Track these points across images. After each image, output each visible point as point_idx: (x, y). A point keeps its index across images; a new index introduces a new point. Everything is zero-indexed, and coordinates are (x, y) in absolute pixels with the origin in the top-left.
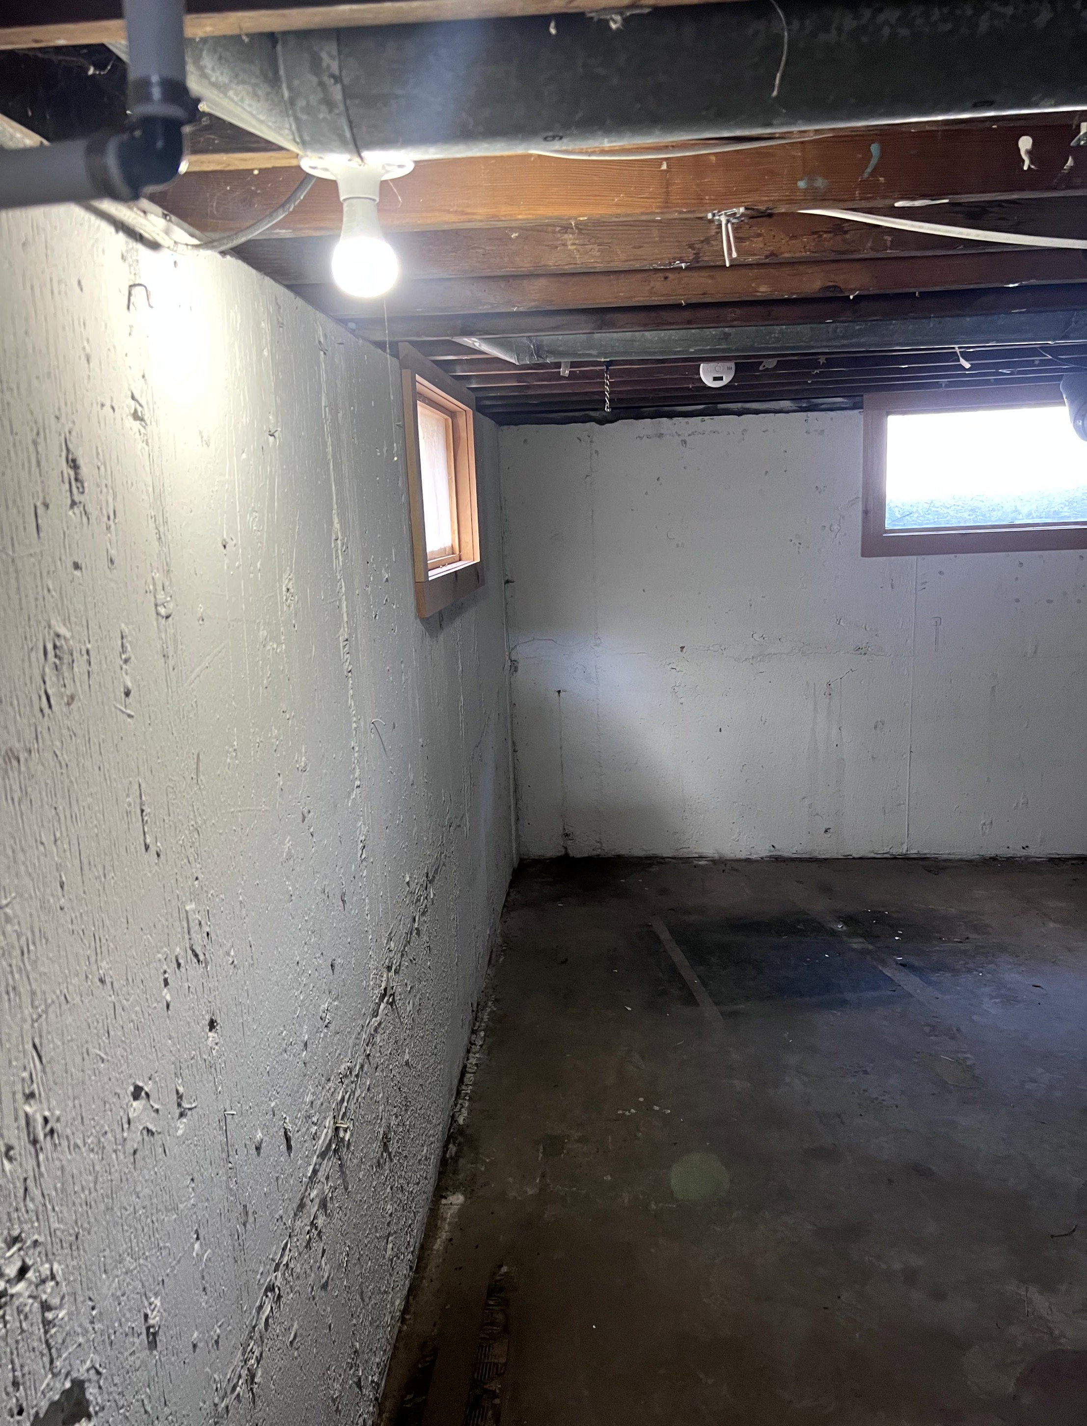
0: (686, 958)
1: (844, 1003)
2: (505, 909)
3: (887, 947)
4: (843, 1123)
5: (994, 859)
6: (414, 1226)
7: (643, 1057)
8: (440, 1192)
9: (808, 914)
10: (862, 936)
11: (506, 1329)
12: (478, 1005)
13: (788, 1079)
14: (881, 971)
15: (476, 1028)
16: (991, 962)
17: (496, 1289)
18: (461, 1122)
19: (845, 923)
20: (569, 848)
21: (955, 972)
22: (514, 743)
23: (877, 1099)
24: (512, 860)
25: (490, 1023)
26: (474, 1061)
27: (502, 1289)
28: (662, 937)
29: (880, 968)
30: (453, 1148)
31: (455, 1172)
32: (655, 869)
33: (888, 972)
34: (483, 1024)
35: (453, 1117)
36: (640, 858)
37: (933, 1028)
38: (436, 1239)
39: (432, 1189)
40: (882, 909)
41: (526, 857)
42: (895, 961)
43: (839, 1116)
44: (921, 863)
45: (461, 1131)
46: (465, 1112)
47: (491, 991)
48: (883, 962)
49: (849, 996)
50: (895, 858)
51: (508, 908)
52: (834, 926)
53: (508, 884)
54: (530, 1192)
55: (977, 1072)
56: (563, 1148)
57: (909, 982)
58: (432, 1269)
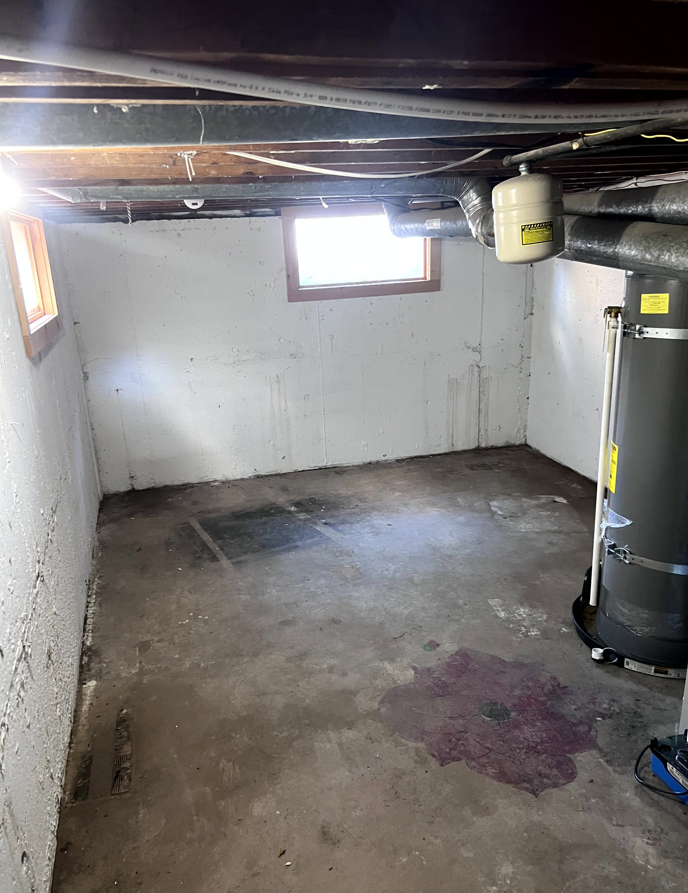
0: (211, 537)
1: (296, 547)
2: (98, 525)
3: (317, 516)
4: (297, 606)
5: (370, 463)
6: (70, 700)
7: (190, 592)
8: (81, 682)
9: (276, 504)
10: (304, 512)
11: (129, 738)
12: (89, 581)
13: (269, 591)
14: (314, 528)
15: (90, 594)
16: (369, 516)
17: (121, 721)
18: (88, 643)
19: (296, 507)
20: (134, 486)
21: (351, 523)
22: (91, 424)
23: (314, 592)
24: (99, 496)
25: (98, 590)
26: (91, 612)
27: (124, 721)
28: (196, 528)
29: (314, 527)
30: (86, 659)
31: (89, 670)
32: (188, 491)
33: (318, 529)
34: (94, 591)
35: (83, 642)
36: (179, 485)
37: (341, 552)
38: (83, 705)
39: (77, 681)
40: (314, 497)
41: (107, 493)
42: (321, 522)
43: (295, 603)
44: (334, 469)
45: (89, 648)
46: (90, 639)
47: (96, 572)
48: (315, 523)
49: (299, 543)
50: (320, 469)
51: (100, 524)
52: (290, 509)
53: (98, 511)
54: (133, 672)
55: (361, 570)
56: (150, 647)
57: (328, 532)
58: (83, 720)
